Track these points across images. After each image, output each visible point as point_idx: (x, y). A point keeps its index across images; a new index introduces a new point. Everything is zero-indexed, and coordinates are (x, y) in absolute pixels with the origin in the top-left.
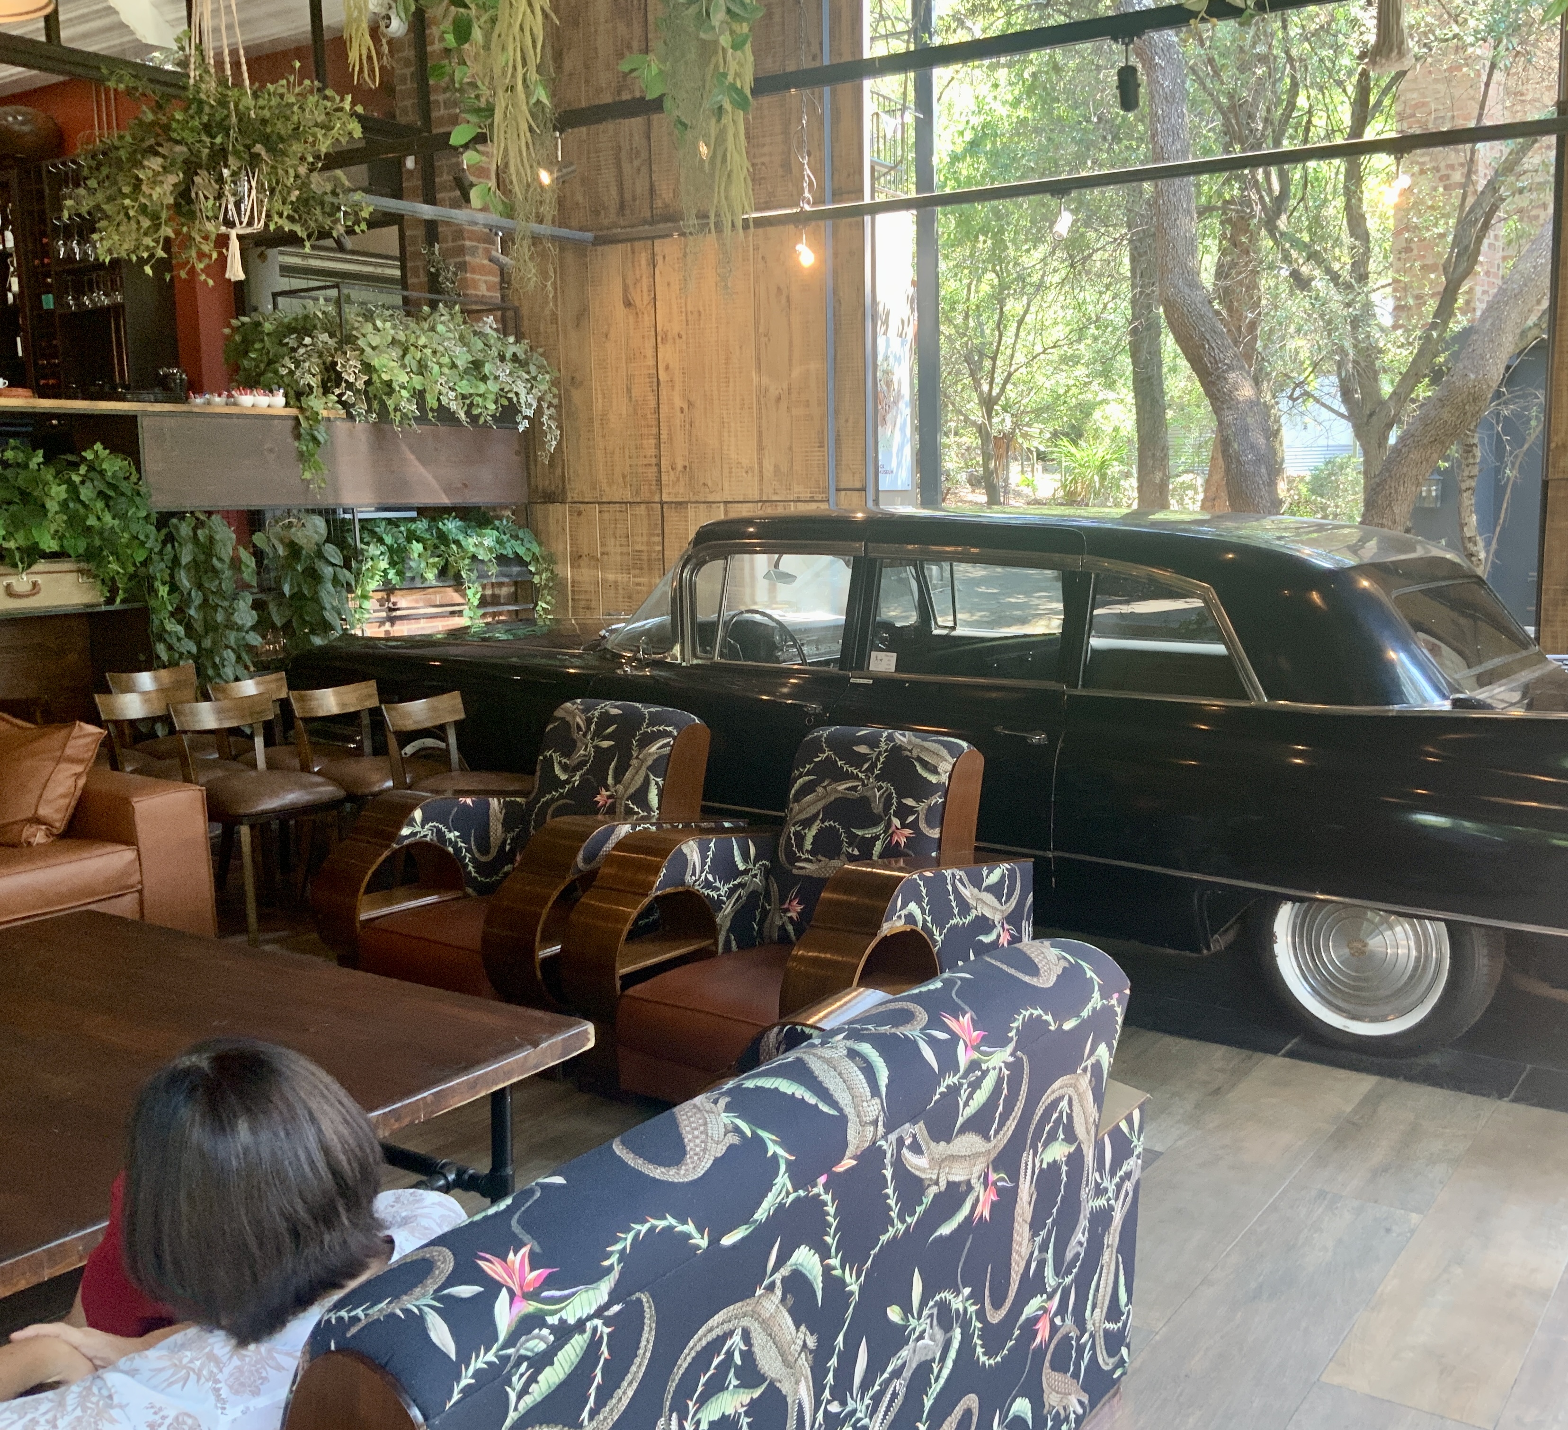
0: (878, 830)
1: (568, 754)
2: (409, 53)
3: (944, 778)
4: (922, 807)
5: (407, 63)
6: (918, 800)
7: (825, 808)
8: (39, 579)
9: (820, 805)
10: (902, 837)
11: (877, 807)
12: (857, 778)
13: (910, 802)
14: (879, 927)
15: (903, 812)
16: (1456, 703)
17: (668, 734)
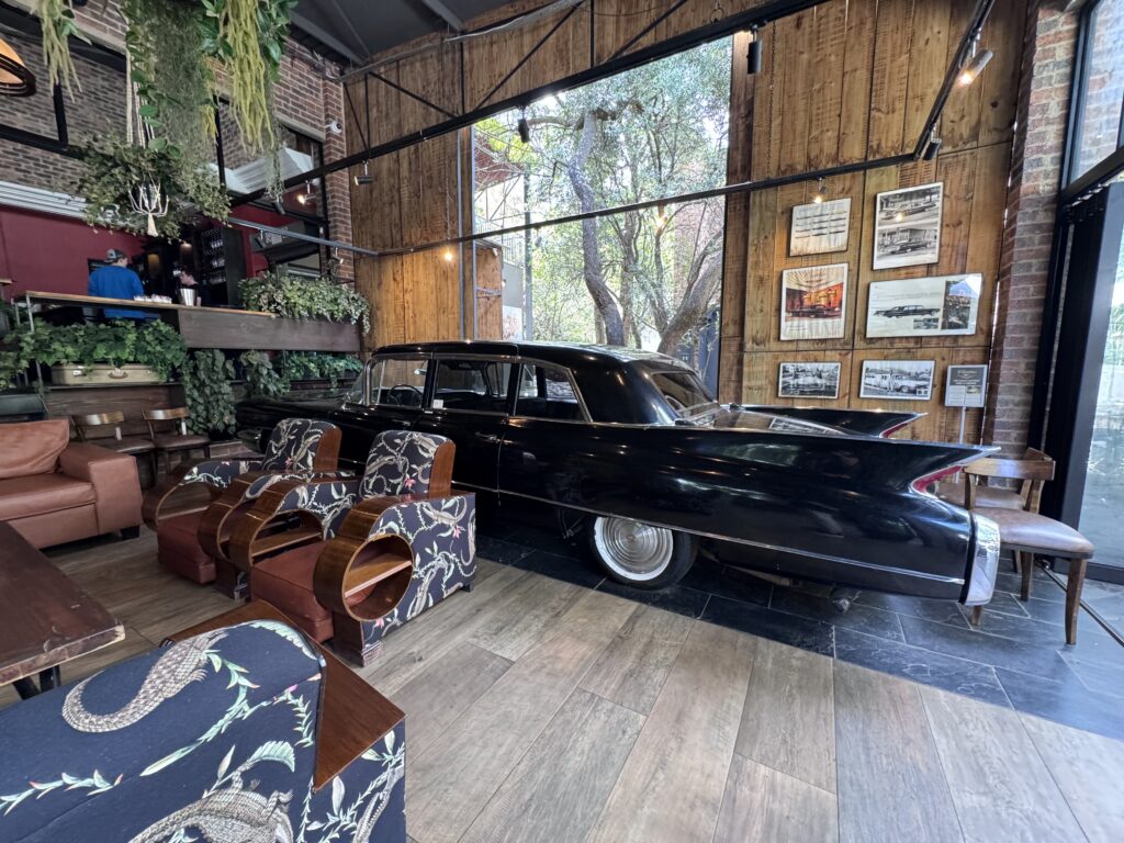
0: (400, 480)
1: (277, 442)
2: (320, 192)
3: (432, 455)
4: (420, 469)
5: (319, 195)
6: (418, 466)
7: (379, 469)
8: (127, 372)
9: (376, 468)
10: (409, 484)
11: (400, 469)
12: (392, 454)
13: (414, 466)
14: (367, 536)
15: (411, 471)
16: (677, 423)
17: (317, 433)
